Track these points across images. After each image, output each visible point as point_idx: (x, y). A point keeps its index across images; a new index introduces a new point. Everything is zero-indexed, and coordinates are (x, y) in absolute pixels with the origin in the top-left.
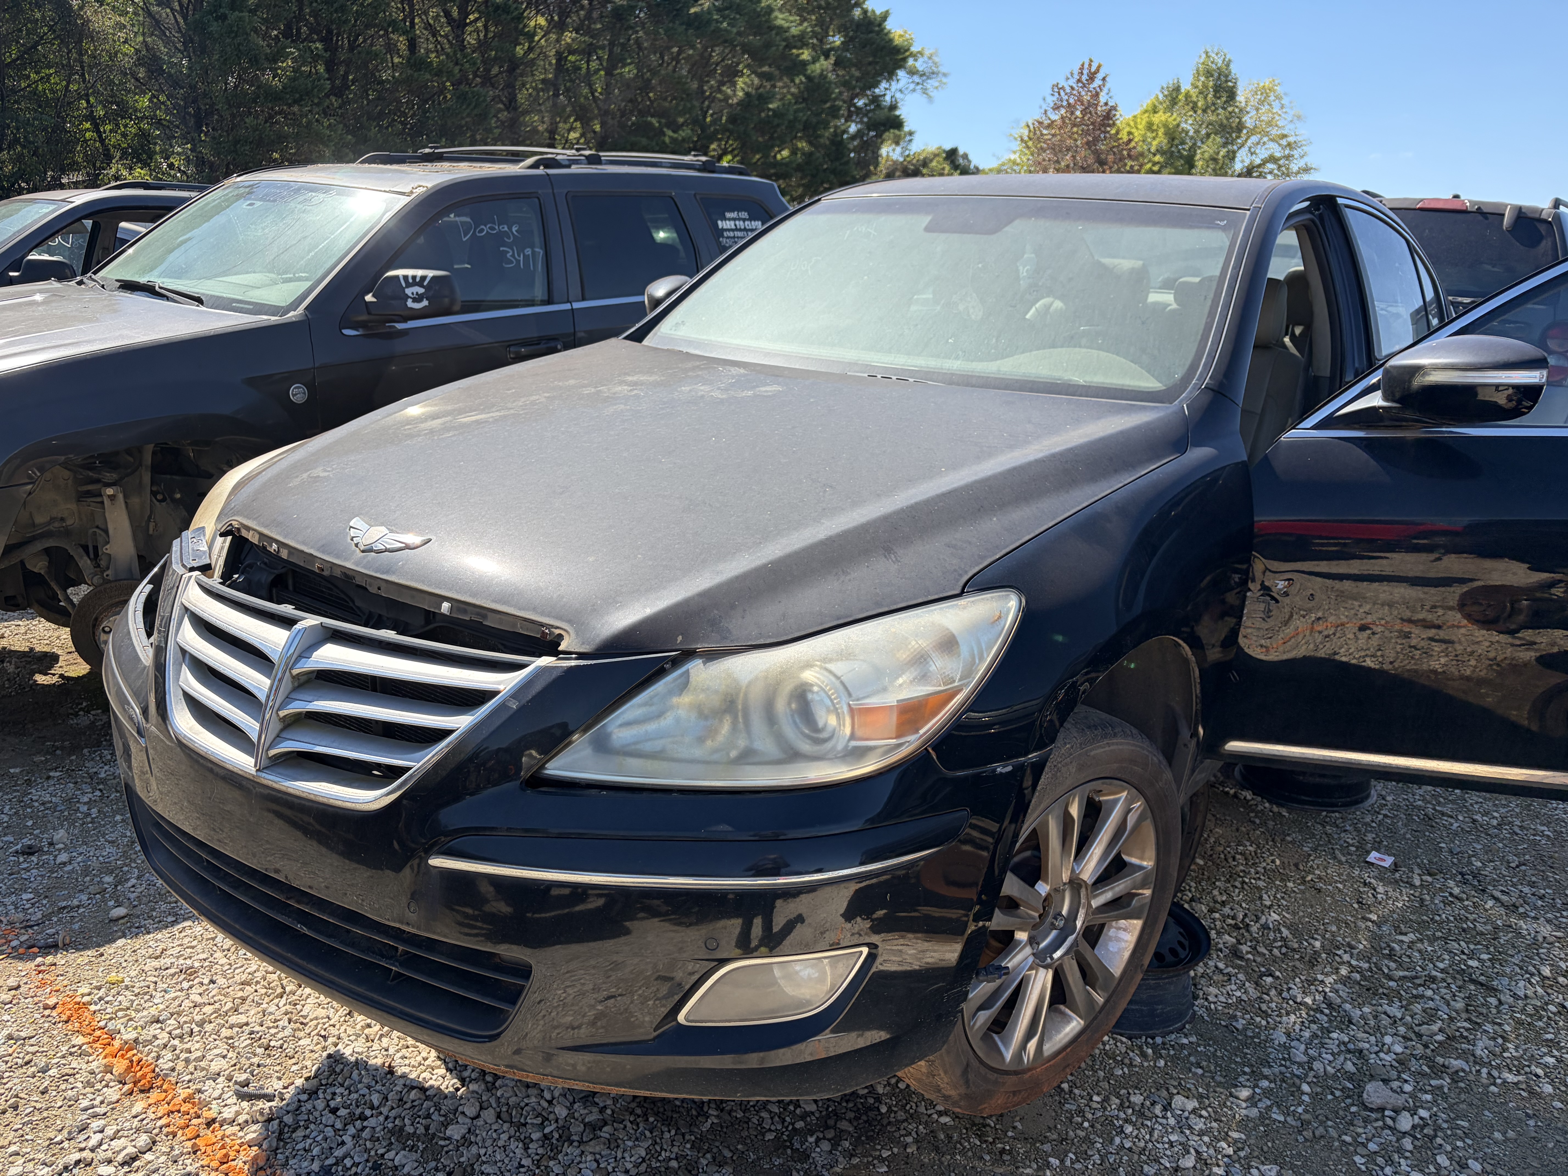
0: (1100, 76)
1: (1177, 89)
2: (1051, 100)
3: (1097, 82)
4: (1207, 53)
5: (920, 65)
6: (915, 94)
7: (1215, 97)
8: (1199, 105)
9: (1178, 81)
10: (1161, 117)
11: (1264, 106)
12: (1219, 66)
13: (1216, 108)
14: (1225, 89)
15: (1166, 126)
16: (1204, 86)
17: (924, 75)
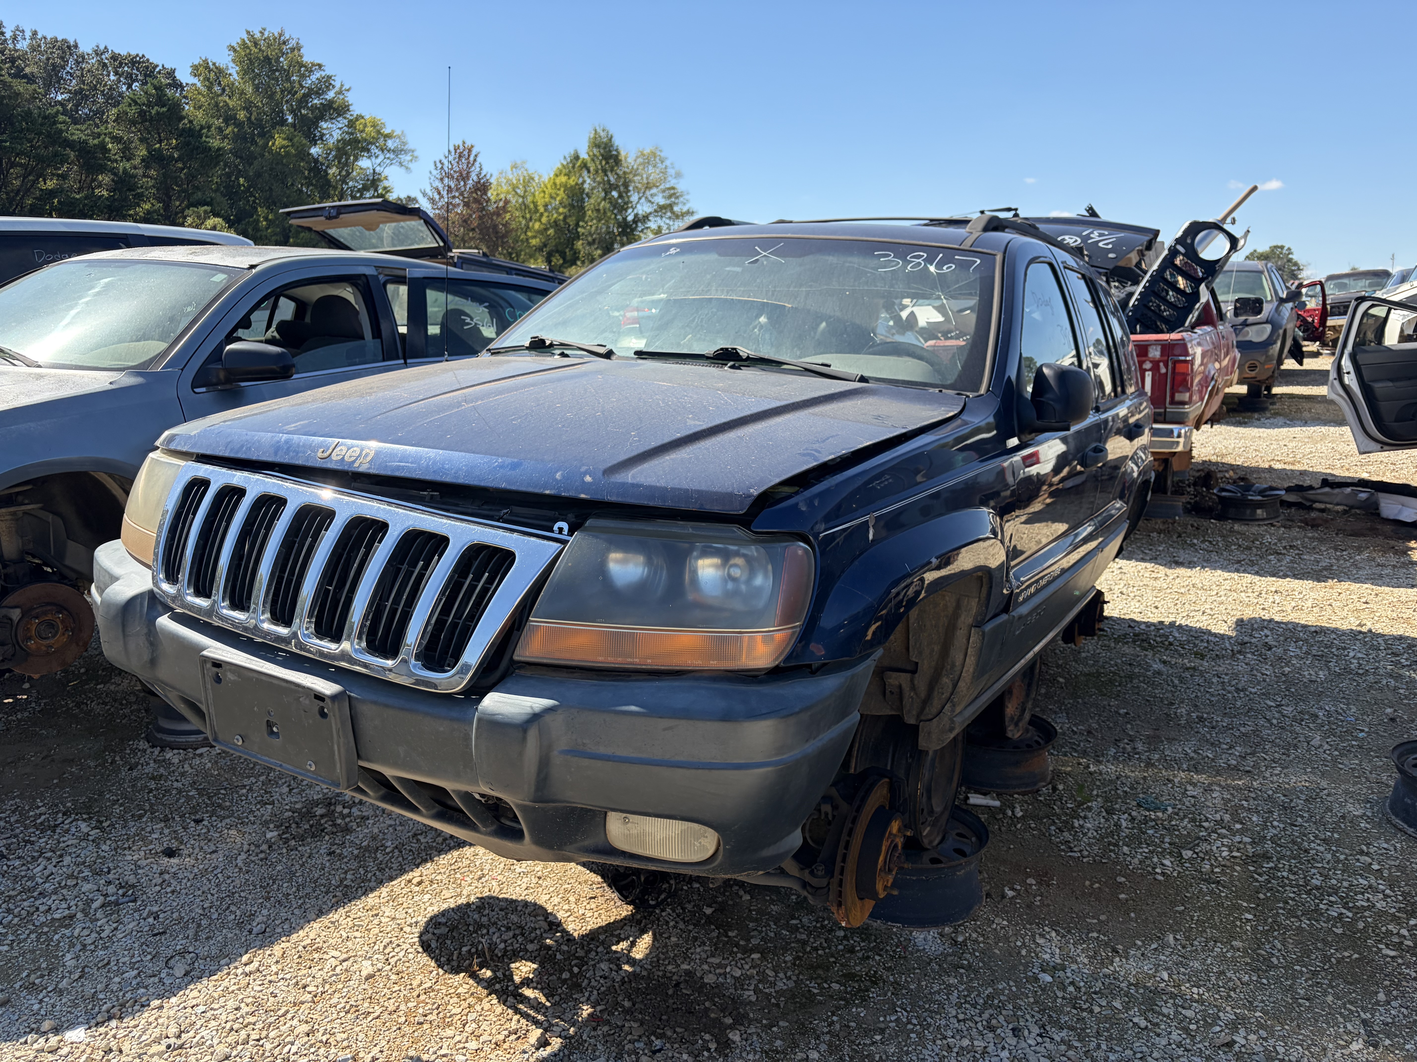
0: (474, 153)
1: (577, 158)
3: (472, 159)
4: (596, 131)
5: (390, 144)
6: (392, 167)
7: (604, 163)
8: (592, 169)
9: (576, 152)
10: (563, 179)
11: (650, 167)
12: (605, 140)
13: (605, 171)
14: (611, 156)
15: (565, 186)
16: (594, 155)
17: (397, 152)
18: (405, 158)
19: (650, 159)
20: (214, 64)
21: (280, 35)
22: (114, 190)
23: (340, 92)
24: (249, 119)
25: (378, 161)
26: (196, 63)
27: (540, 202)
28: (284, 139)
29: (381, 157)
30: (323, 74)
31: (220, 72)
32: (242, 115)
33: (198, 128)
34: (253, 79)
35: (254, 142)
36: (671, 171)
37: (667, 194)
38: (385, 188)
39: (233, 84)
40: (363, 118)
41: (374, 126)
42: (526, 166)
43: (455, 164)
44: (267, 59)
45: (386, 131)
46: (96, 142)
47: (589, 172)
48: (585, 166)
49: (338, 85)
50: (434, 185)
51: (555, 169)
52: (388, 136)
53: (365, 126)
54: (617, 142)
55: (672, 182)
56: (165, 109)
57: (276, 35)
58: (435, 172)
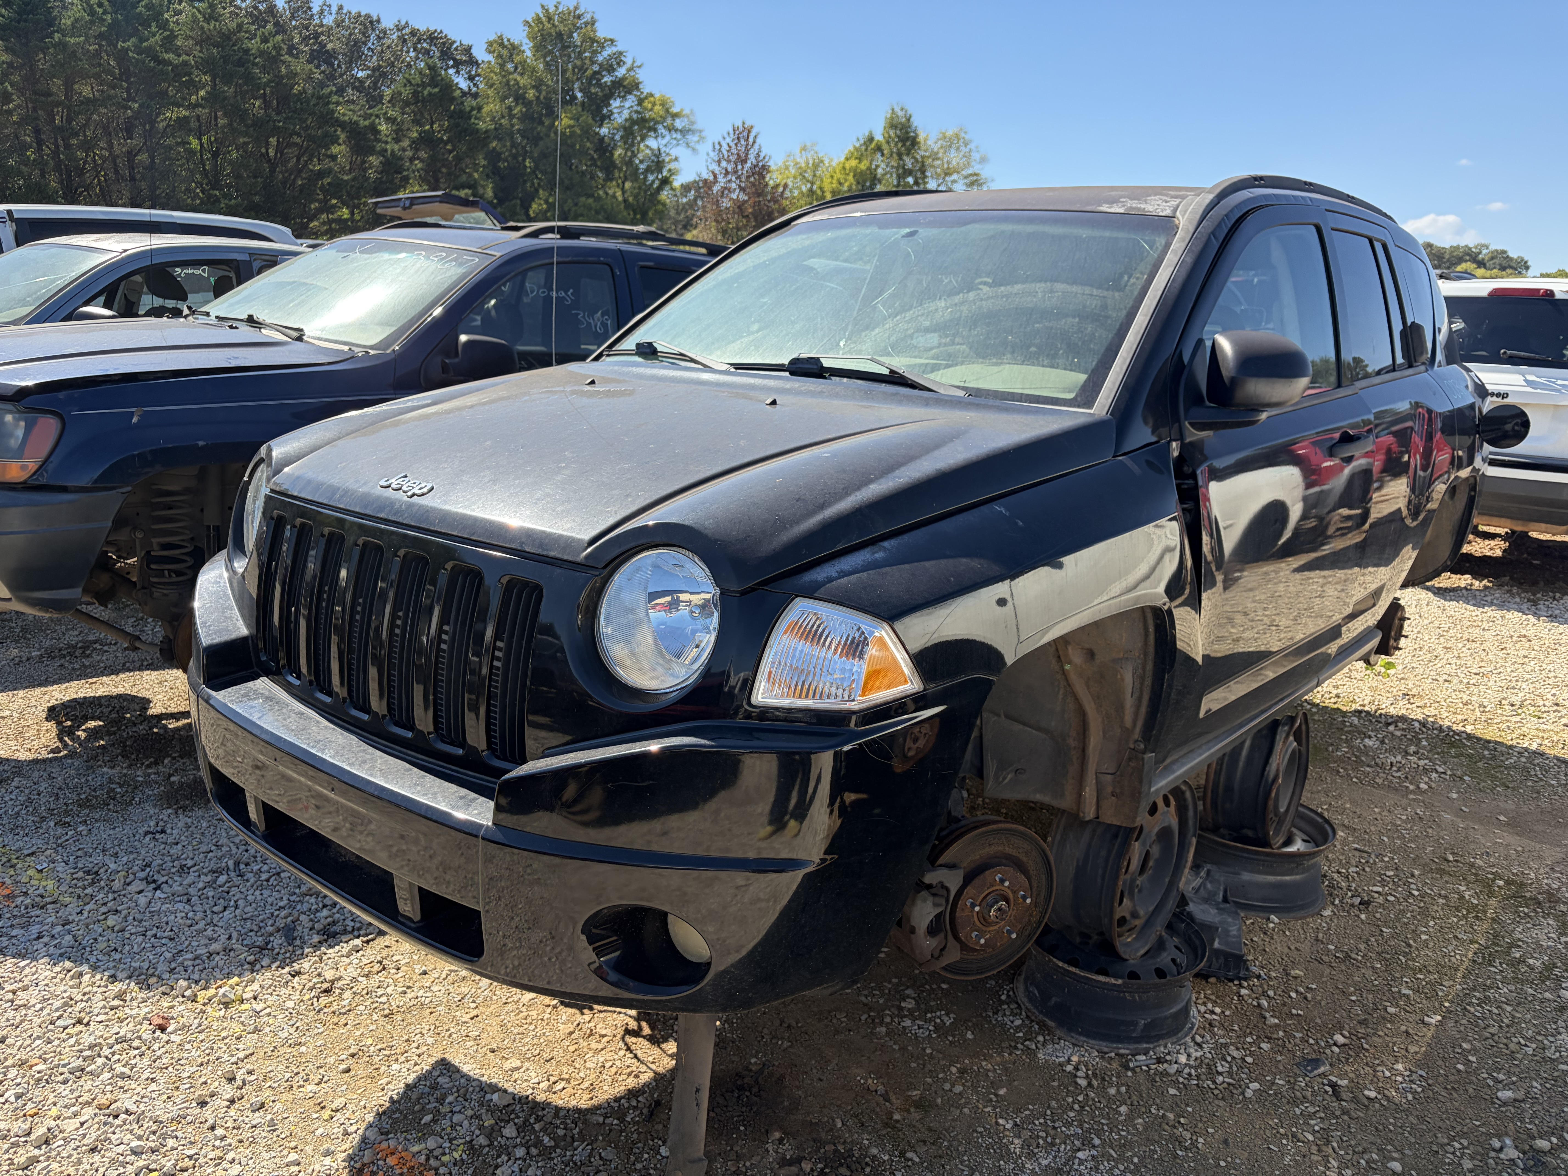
0: (753, 134)
1: (871, 139)
2: (714, 155)
3: (751, 140)
4: (893, 110)
5: (678, 124)
6: (679, 148)
7: (900, 145)
8: (885, 152)
9: (871, 133)
10: (853, 163)
11: (953, 151)
12: (904, 120)
13: (900, 155)
14: (908, 139)
15: (855, 171)
16: (890, 137)
17: (684, 132)
18: (692, 138)
19: (952, 142)
20: (509, 40)
21: (576, 8)
22: (382, 172)
23: (631, 69)
24: (538, 98)
25: (664, 142)
26: (491, 39)
27: (827, 187)
28: (571, 119)
29: (668, 138)
30: (614, 49)
31: (514, 49)
32: (531, 94)
33: (468, 109)
34: (545, 57)
35: (541, 123)
36: (976, 156)
37: (967, 181)
38: (670, 170)
39: (525, 61)
40: (652, 95)
41: (663, 104)
42: (815, 149)
43: (734, 146)
44: (560, 35)
45: (675, 110)
46: (367, 123)
47: (883, 155)
48: (879, 148)
49: (629, 61)
50: (711, 168)
51: (846, 152)
52: (675, 116)
53: (654, 104)
54: (916, 122)
55: (976, 168)
56: (436, 90)
57: (572, 8)
58: (712, 154)
